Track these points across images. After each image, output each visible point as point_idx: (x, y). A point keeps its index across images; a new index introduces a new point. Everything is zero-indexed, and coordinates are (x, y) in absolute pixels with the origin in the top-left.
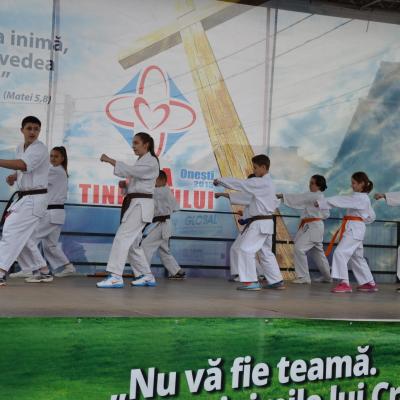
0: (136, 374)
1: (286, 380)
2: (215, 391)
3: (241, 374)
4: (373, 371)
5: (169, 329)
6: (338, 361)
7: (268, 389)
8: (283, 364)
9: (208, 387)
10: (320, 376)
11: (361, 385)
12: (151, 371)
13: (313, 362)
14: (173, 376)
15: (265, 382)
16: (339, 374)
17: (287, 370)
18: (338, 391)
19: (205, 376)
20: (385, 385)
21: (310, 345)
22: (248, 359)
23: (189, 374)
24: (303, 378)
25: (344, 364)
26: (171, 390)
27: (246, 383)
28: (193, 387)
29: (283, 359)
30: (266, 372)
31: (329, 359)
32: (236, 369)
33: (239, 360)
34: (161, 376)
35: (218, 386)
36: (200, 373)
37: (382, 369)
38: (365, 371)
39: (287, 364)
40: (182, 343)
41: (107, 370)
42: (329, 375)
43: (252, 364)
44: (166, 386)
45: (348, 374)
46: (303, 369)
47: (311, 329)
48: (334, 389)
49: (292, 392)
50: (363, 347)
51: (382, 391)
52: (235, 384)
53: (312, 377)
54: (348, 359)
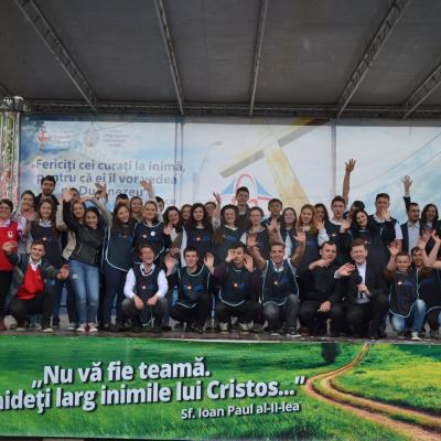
0: (48, 369)
1: (145, 377)
2: (97, 382)
3: (114, 372)
4: (208, 373)
5: (67, 343)
6: (182, 366)
7: (133, 382)
8: (142, 367)
9: (92, 379)
10: (169, 375)
11: (199, 382)
12: (57, 368)
13: (163, 366)
14: (70, 371)
15: (130, 378)
16: (182, 374)
17: (146, 371)
18: (182, 385)
19: (91, 372)
20: (217, 383)
21: (161, 355)
22: (119, 363)
23: (80, 370)
24: (156, 376)
25: (186, 369)
26: (70, 379)
27: (118, 378)
28: (84, 379)
29: (143, 364)
30: (131, 372)
31: (175, 365)
32: (111, 369)
33: (114, 363)
34: (63, 371)
35: (99, 379)
36: (88, 370)
37: (214, 373)
38: (202, 373)
39: (146, 367)
40: (76, 352)
41: (30, 365)
42: (175, 375)
43: (122, 366)
44: (66, 377)
45: (189, 374)
46: (157, 370)
47: (162, 345)
48: (179, 384)
49: (150, 385)
50: (199, 357)
51: (214, 387)
52: (111, 378)
53: (163, 376)
54: (189, 365)
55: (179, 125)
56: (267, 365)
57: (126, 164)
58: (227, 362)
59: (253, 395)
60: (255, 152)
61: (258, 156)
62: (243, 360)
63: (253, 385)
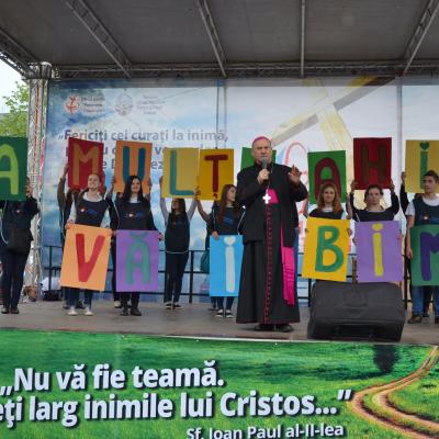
0: (19, 372)
1: (140, 385)
2: (80, 389)
3: (101, 378)
4: (221, 382)
5: (43, 340)
6: (188, 373)
7: (124, 392)
8: (137, 372)
9: (74, 386)
10: (170, 383)
11: (209, 394)
12: (30, 371)
13: (163, 371)
14: (46, 375)
15: (121, 385)
16: (187, 383)
17: (141, 377)
18: (188, 397)
19: (72, 377)
20: (233, 395)
21: (161, 357)
22: (107, 366)
23: (59, 375)
24: (155, 385)
25: (192, 375)
26: (46, 386)
27: (106, 385)
28: (63, 385)
29: (137, 368)
30: (122, 378)
31: (178, 371)
32: (96, 373)
33: (99, 367)
34: (38, 375)
35: (82, 386)
36: (68, 374)
37: (228, 381)
38: (213, 382)
39: (141, 372)
40: (54, 351)
42: (178, 384)
43: (110, 370)
44: (41, 383)
45: (197, 383)
46: (155, 377)
47: (162, 344)
48: (184, 395)
49: (146, 395)
50: (209, 361)
51: (229, 400)
52: (97, 386)
53: (162, 384)
54: (196, 371)
55: (222, 89)
56: (299, 373)
57: (162, 133)
58: (246, 368)
59: (281, 412)
60: (307, 117)
61: (312, 121)
62: (268, 366)
63: (281, 399)
